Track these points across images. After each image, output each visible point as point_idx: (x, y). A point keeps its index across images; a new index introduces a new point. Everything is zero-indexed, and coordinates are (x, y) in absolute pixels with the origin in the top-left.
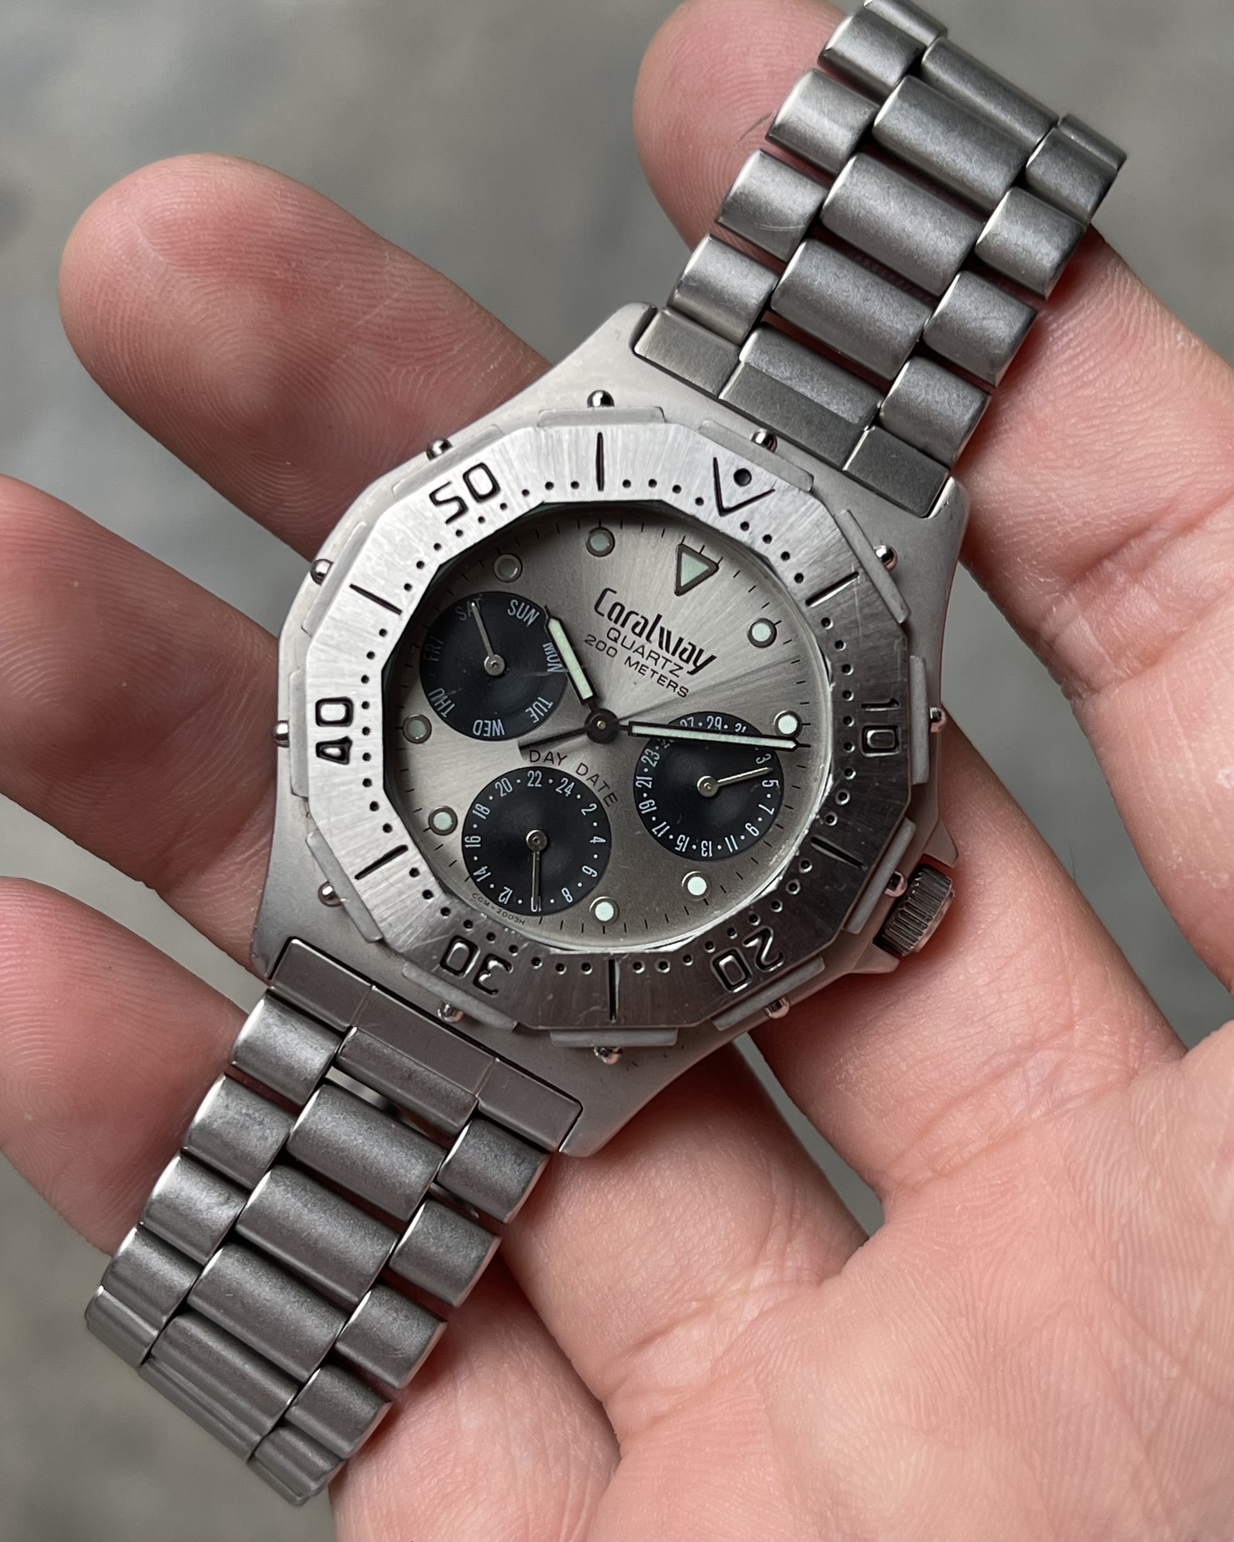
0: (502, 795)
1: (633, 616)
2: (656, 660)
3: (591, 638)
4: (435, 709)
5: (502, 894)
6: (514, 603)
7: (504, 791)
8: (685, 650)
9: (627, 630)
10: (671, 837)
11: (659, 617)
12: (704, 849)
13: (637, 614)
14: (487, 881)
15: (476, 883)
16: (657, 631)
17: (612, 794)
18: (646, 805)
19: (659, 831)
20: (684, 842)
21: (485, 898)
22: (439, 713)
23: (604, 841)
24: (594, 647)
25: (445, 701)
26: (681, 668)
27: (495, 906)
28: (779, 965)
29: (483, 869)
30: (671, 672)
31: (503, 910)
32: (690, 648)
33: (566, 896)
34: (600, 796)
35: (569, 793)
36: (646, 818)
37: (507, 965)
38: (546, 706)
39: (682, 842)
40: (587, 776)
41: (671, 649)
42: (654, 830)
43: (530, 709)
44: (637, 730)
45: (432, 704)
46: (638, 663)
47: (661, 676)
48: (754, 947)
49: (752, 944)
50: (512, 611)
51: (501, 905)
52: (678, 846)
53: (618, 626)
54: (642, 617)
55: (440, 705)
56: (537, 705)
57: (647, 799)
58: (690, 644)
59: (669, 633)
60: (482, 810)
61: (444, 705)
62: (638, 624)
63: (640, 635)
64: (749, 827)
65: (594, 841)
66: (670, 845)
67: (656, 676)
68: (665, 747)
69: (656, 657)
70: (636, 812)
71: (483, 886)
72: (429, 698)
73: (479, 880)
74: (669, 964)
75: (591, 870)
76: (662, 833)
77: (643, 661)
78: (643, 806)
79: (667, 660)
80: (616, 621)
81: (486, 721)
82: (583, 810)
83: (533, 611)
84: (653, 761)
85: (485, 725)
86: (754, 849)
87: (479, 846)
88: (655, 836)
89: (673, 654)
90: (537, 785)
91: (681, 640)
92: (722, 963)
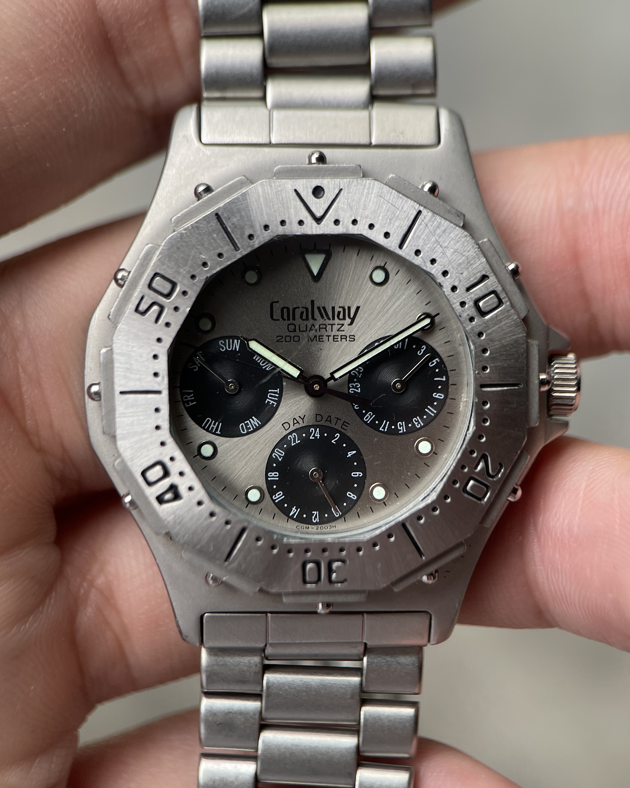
0: (280, 460)
1: (297, 310)
2: (326, 328)
3: (279, 338)
4: (211, 432)
5: (313, 517)
6: (221, 343)
7: (280, 457)
8: (339, 313)
9: (298, 321)
10: (393, 427)
11: (313, 302)
12: (416, 423)
13: (299, 308)
14: (300, 514)
15: (295, 520)
16: (316, 311)
17: (344, 422)
18: (368, 417)
19: (384, 428)
20: (403, 426)
21: (305, 525)
22: (214, 434)
23: (355, 452)
24: (284, 342)
25: (214, 424)
26: (343, 325)
27: (313, 526)
28: (502, 470)
29: (294, 509)
30: (338, 330)
31: (319, 526)
32: (341, 310)
33: (351, 497)
34: (338, 427)
35: (318, 435)
36: (372, 425)
37: (343, 561)
38: (276, 393)
39: (401, 427)
40: (324, 420)
41: (331, 317)
42: (381, 429)
43: (268, 400)
44: (337, 375)
45: (207, 430)
46: (316, 336)
47: (334, 336)
48: (482, 469)
49: (479, 468)
50: (223, 348)
51: (316, 524)
52: (400, 430)
53: (291, 321)
54: (303, 307)
55: (213, 428)
56: (270, 396)
57: (366, 413)
58: (340, 307)
59: (324, 308)
60: (273, 475)
61: (215, 427)
62: (302, 313)
63: (307, 319)
64: (436, 395)
65: (350, 455)
66: (396, 432)
67: (331, 338)
68: (360, 377)
69: (324, 326)
70: (364, 424)
71: (299, 519)
72: (203, 428)
73: (295, 517)
74: (438, 507)
75: (357, 473)
76: (386, 428)
77: (318, 334)
78: (366, 419)
79: (332, 325)
80: (289, 319)
81: (246, 422)
82: (333, 441)
83: (236, 341)
84: (357, 389)
85: (247, 424)
86: (445, 408)
87: (283, 497)
88: (383, 432)
89: (334, 319)
90: (297, 442)
91: (333, 308)
92: (468, 488)
